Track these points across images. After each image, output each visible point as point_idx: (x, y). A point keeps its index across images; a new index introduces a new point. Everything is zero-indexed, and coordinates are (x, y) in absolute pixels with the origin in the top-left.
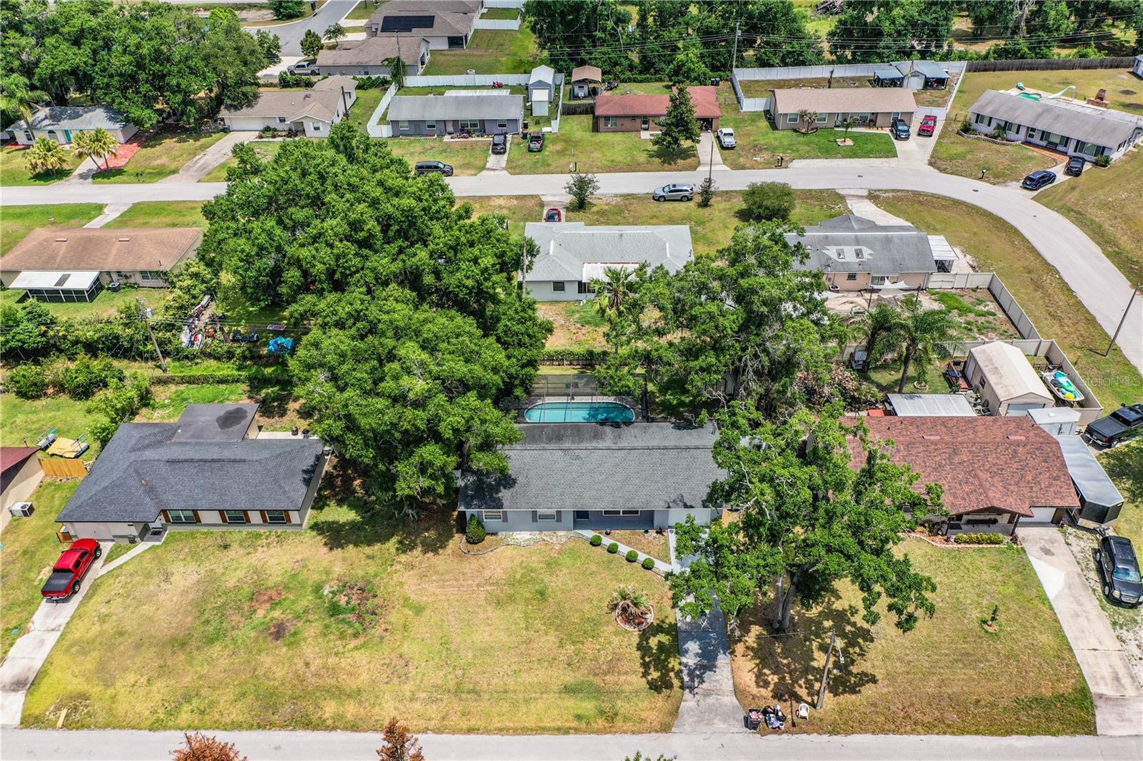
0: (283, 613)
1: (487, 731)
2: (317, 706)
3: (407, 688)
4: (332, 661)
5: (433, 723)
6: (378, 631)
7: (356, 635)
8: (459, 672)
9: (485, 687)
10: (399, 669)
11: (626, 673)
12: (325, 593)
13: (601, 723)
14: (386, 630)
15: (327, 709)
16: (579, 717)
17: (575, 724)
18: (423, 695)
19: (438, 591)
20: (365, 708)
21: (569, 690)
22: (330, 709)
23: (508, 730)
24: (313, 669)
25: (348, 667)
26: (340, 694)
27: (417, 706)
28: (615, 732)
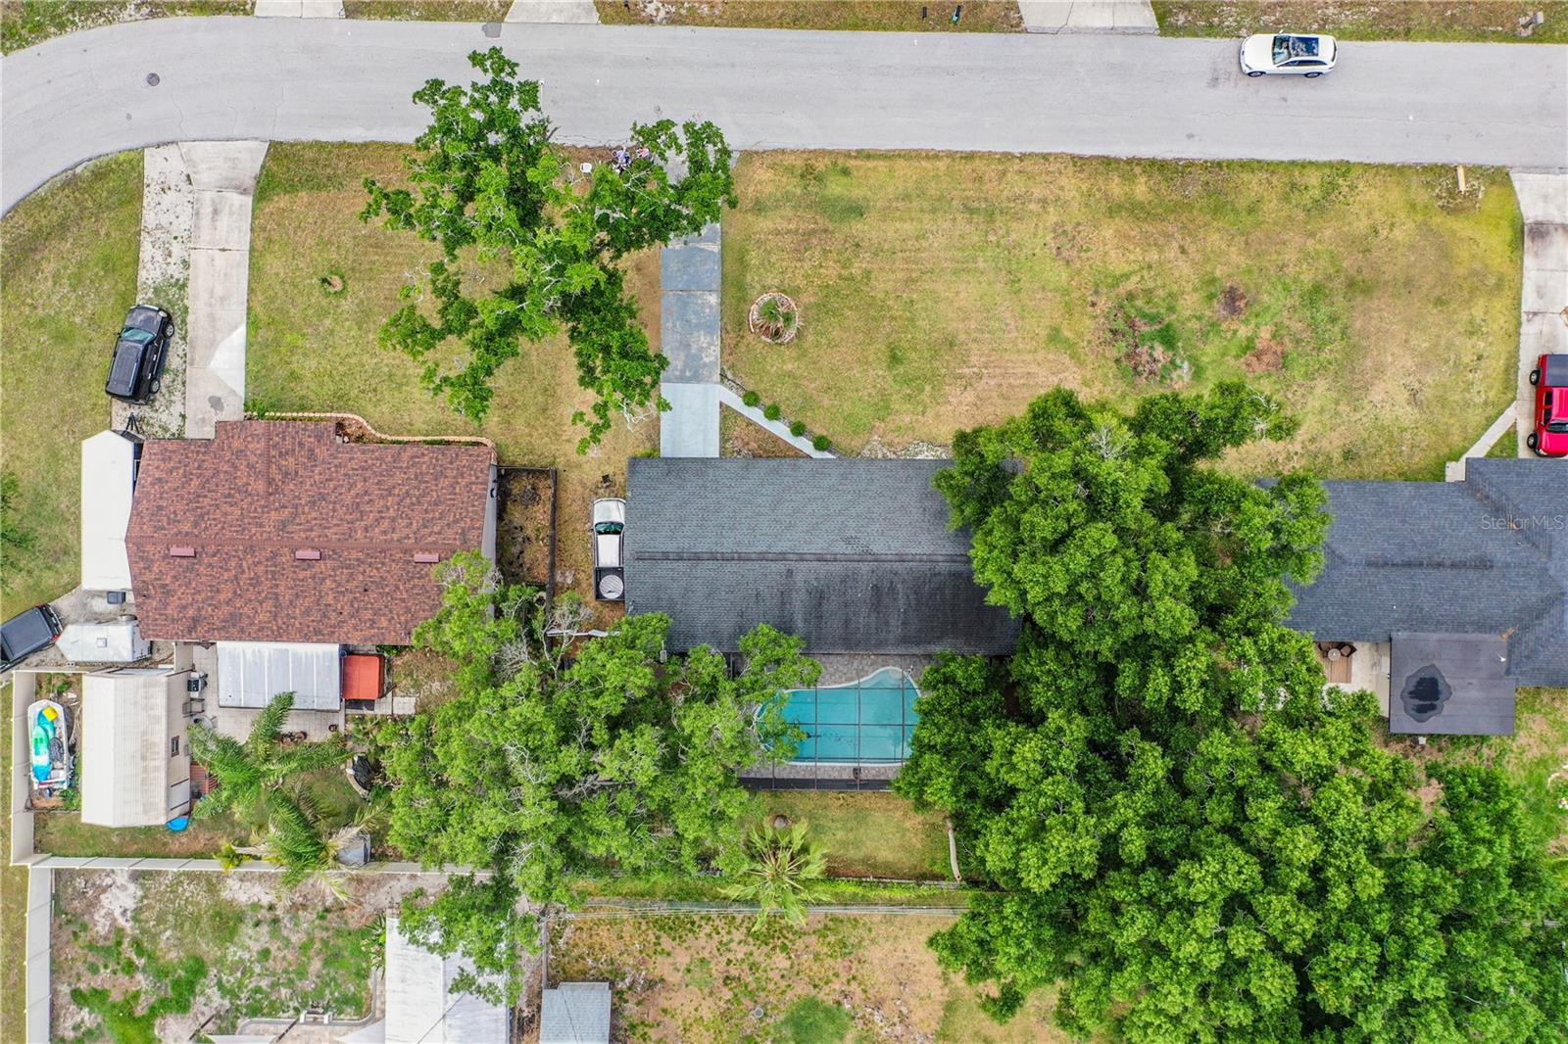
0: (1235, 332)
1: (951, 155)
2: (1157, 192)
3: (1053, 216)
4: (1154, 256)
5: (1016, 168)
6: (1104, 304)
7: (1131, 297)
8: (993, 238)
9: (959, 217)
10: (1067, 243)
11: (789, 232)
12: (1186, 365)
13: (820, 165)
14: (1093, 304)
15: (1143, 188)
16: (846, 172)
17: (852, 163)
18: (1032, 206)
19: (1034, 369)
20: (1099, 190)
21: (857, 210)
22: (1141, 189)
23: (927, 157)
24: (1175, 244)
25: (1131, 247)
26: (1134, 209)
27: (1037, 192)
28: (804, 152)
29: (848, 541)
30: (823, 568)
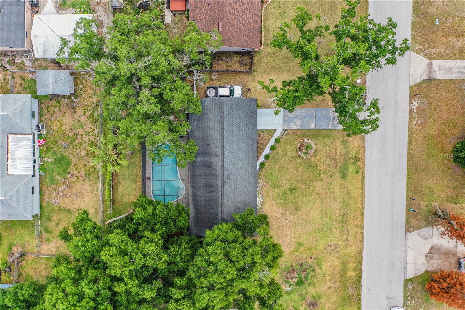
0: (302, 306)
1: (363, 208)
2: (350, 279)
3: (341, 243)
4: (328, 278)
5: (358, 231)
6: (311, 261)
7: (314, 270)
8: (334, 223)
9: (341, 212)
10: (333, 248)
11: (336, 153)
12: (290, 289)
13: (360, 163)
14: (311, 258)
15: (351, 274)
16: (357, 172)
17: (360, 174)
18: (345, 236)
19: (289, 238)
20: (351, 259)
21: (344, 176)
22: (351, 273)
23: (362, 200)
24: (332, 285)
25: (331, 270)
26: (344, 271)
27: (350, 238)
28: (364, 158)
29: (228, 176)
30: (219, 167)
